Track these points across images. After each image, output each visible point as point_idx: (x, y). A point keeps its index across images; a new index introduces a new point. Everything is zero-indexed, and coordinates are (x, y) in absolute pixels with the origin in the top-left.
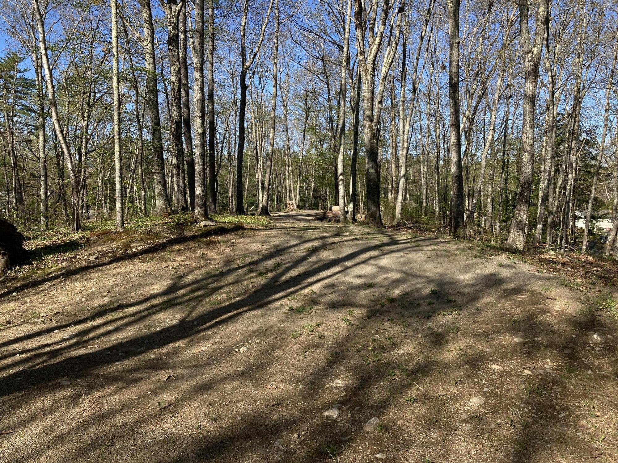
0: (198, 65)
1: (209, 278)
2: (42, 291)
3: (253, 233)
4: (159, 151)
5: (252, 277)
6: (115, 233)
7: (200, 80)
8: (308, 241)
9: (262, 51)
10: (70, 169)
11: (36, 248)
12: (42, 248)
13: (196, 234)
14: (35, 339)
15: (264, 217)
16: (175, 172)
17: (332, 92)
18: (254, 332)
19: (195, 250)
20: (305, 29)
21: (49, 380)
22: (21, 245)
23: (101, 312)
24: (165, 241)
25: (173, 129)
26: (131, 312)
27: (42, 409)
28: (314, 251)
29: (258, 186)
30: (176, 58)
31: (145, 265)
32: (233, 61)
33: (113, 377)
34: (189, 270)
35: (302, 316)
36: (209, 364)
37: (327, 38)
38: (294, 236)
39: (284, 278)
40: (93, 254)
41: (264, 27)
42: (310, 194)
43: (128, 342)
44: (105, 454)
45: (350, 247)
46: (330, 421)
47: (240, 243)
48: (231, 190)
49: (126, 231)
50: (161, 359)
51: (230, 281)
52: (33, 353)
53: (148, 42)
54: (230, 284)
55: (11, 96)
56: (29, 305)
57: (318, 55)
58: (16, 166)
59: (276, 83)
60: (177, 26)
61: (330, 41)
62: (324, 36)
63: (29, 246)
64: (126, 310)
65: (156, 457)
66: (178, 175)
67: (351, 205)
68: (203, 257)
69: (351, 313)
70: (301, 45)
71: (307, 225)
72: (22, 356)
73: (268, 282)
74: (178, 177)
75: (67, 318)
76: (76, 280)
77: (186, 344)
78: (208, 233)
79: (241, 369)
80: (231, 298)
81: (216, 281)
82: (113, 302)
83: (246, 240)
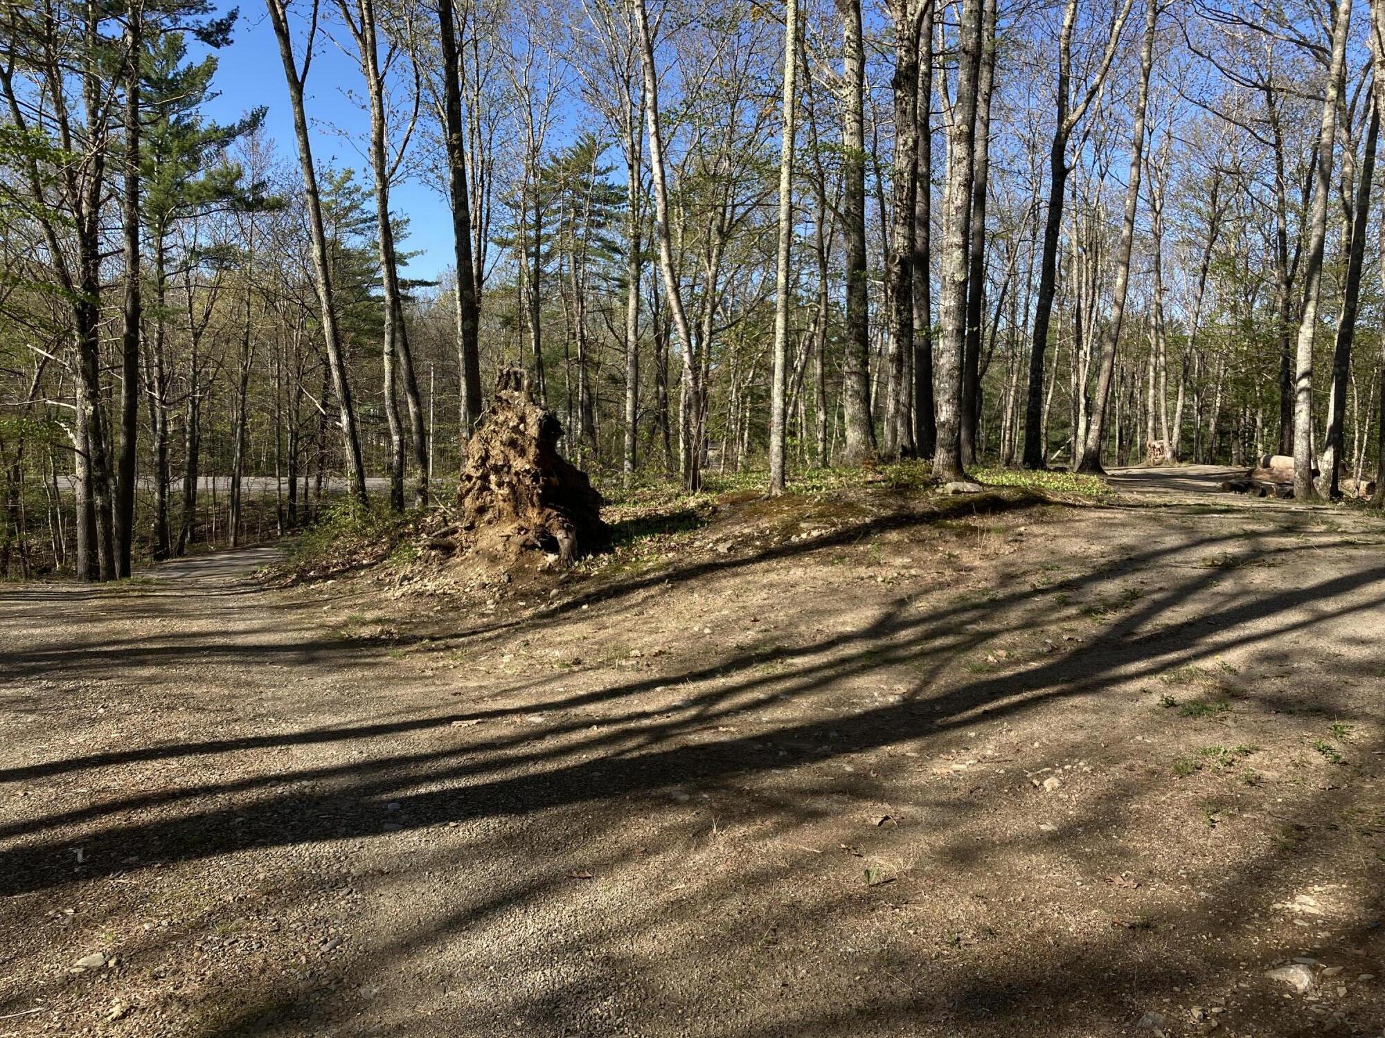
0: (964, 128)
1: (965, 609)
2: (632, 606)
3: (1068, 513)
4: (860, 327)
5: (1068, 618)
6: (768, 499)
7: (965, 162)
8: (1212, 541)
9: (1108, 83)
10: (686, 366)
11: (622, 521)
12: (631, 522)
13: (936, 509)
14: (623, 700)
15: (1095, 478)
16: (892, 371)
17: (1289, 168)
18: (1075, 746)
19: (932, 545)
20: (1222, 18)
21: (652, 785)
22: (597, 514)
23: (742, 659)
24: (868, 520)
25: (893, 277)
26: (801, 667)
27: (641, 842)
28: (1227, 567)
29: (1077, 403)
30: (910, 118)
31: (825, 569)
32: (1037, 113)
33: (769, 800)
34: (918, 589)
35: (1200, 722)
36: (971, 805)
37: (1283, 33)
38: (1173, 527)
39: (1148, 628)
40: (725, 541)
41: (1119, 23)
42: (1208, 425)
43: (796, 729)
44: (764, 959)
45: (1331, 562)
46: (1287, 996)
47: (1035, 536)
48: (1009, 411)
49: (789, 496)
50: (866, 776)
51: (1014, 623)
52: (619, 727)
53: (851, 88)
54: (1016, 628)
55: (582, 221)
56: (611, 631)
57: (1255, 77)
58: (584, 361)
59: (1139, 156)
60: (917, 45)
61: (1291, 40)
62: (1273, 27)
63: (611, 516)
64: (789, 661)
65: (866, 989)
66: (898, 378)
67: (1329, 455)
68: (951, 560)
69: (1338, 734)
70: (1209, 58)
71: (1204, 500)
72: (602, 729)
73: (1108, 634)
74: (898, 383)
75: (678, 666)
76: (692, 590)
77: (920, 751)
78: (963, 508)
79: (1049, 829)
80: (1018, 662)
81: (983, 618)
82: (765, 643)
83: (1051, 530)
